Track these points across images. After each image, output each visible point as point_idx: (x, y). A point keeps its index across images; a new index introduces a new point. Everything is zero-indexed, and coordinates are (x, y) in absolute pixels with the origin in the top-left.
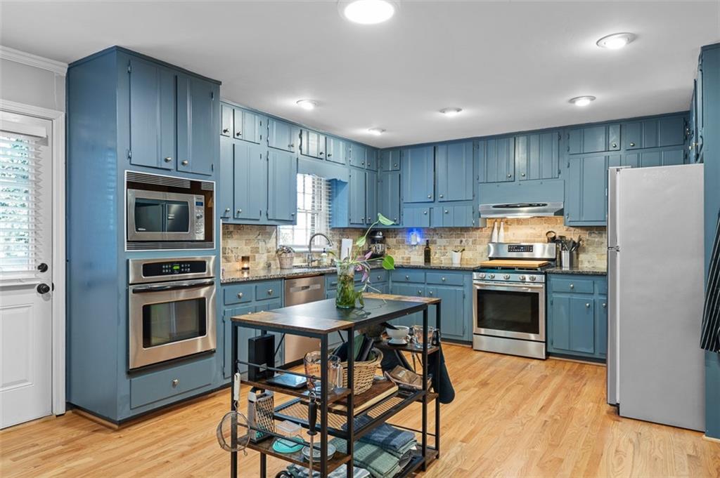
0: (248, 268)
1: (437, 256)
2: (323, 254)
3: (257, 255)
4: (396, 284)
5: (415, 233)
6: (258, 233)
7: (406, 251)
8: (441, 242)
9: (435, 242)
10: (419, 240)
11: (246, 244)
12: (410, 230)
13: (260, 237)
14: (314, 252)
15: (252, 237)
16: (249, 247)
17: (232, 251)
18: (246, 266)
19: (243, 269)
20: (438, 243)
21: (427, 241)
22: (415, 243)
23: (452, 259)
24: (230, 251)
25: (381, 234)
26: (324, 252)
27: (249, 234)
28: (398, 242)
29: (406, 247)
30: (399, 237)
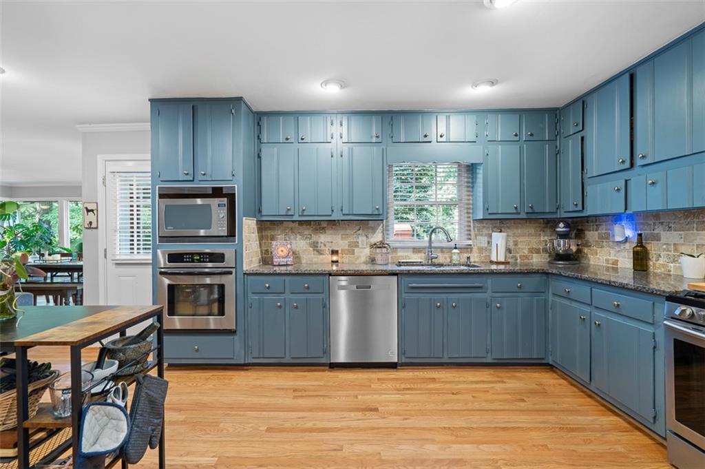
0: (337, 262)
1: (661, 261)
2: (455, 251)
3: (356, 250)
4: (557, 299)
5: (624, 223)
6: (358, 227)
7: (612, 252)
8: (669, 237)
9: (657, 238)
10: (629, 233)
11: (342, 239)
12: (617, 218)
13: (359, 232)
14: (435, 248)
15: (348, 232)
16: (346, 242)
17: (325, 245)
18: (335, 258)
19: (333, 262)
20: (663, 240)
21: (640, 235)
22: (621, 239)
23: (680, 268)
24: (322, 245)
25: (561, 225)
26: (456, 248)
27: (346, 229)
28: (601, 237)
29: (611, 244)
30: (602, 230)
